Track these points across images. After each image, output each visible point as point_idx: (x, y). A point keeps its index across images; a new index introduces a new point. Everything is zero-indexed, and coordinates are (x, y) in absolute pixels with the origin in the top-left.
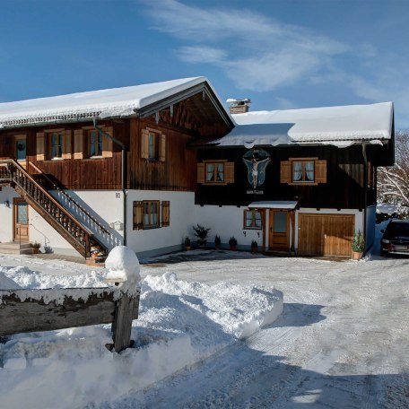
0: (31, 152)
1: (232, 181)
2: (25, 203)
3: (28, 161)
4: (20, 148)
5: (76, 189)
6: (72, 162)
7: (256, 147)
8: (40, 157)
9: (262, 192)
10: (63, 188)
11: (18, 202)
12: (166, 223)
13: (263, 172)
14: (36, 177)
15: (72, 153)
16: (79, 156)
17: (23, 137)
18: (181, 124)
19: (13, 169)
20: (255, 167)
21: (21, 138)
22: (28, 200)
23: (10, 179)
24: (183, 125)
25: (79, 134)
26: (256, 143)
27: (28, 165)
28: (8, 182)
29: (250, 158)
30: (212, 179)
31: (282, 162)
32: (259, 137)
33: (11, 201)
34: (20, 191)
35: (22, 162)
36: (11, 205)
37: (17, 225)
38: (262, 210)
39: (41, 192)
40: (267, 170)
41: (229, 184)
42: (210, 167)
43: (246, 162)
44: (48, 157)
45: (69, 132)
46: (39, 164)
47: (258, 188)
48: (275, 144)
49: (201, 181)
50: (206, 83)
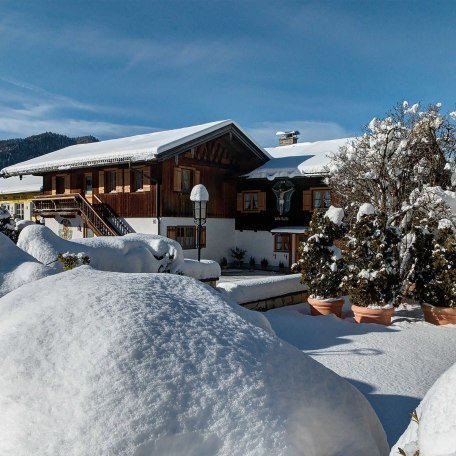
0: (96, 186)
1: (264, 209)
3: (93, 194)
4: (88, 183)
6: (123, 195)
7: (277, 180)
8: (101, 190)
9: (287, 219)
12: (202, 245)
13: (289, 200)
15: (123, 185)
16: (127, 189)
17: (90, 174)
18: (217, 160)
19: (80, 201)
20: (282, 197)
21: (89, 175)
23: (78, 208)
24: (220, 161)
25: (127, 172)
26: (276, 175)
27: (93, 197)
28: (76, 211)
30: (249, 207)
31: (304, 192)
32: (279, 170)
33: (82, 226)
36: (82, 229)
38: (290, 235)
41: (262, 211)
42: (247, 197)
43: (275, 191)
44: (107, 190)
45: (121, 170)
46: (100, 196)
47: (284, 215)
48: (291, 176)
49: (239, 209)
50: (232, 125)
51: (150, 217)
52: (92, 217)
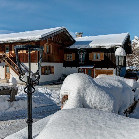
0: (10, 50)
1: (74, 59)
3: (9, 53)
4: (7, 49)
5: (24, 62)
6: (23, 54)
7: (81, 49)
8: (13, 52)
9: (84, 63)
10: (20, 62)
11: (6, 66)
12: (53, 73)
13: (84, 56)
14: (11, 58)
16: (25, 52)
17: (8, 46)
18: (58, 42)
19: (4, 56)
20: (82, 55)
22: (9, 66)
23: (3, 59)
24: (59, 42)
26: (81, 47)
27: (9, 55)
28: (3, 60)
29: (80, 52)
30: (69, 59)
31: (90, 53)
32: (82, 45)
33: (4, 66)
34: (7, 63)
35: (7, 53)
37: (6, 73)
38: (84, 69)
39: (13, 63)
40: (85, 56)
41: (73, 60)
42: (68, 55)
43: (79, 53)
45: (22, 44)
46: (13, 54)
47: (83, 62)
48: (87, 48)
49: (65, 59)
50: (65, 29)
51: (35, 62)
52: (10, 62)
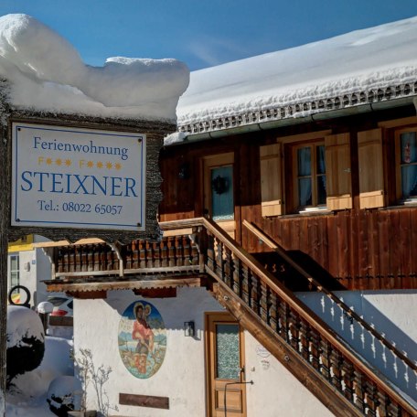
0: (248, 197)
2: (237, 328)
3: (239, 220)
4: (220, 186)
5: (369, 288)
6: (355, 218)
8: (271, 208)
10: (332, 285)
11: (219, 324)
14: (263, 258)
15: (355, 193)
16: (372, 199)
17: (228, 157)
19: (205, 240)
21: (222, 163)
22: (244, 319)
23: (200, 267)
25: (371, 143)
27: (241, 229)
28: (195, 274)
33: (200, 322)
34: (226, 298)
35: (227, 223)
36: (201, 333)
37: (217, 384)
39: (279, 299)
44: (290, 207)
45: (344, 138)
46: (269, 225)
